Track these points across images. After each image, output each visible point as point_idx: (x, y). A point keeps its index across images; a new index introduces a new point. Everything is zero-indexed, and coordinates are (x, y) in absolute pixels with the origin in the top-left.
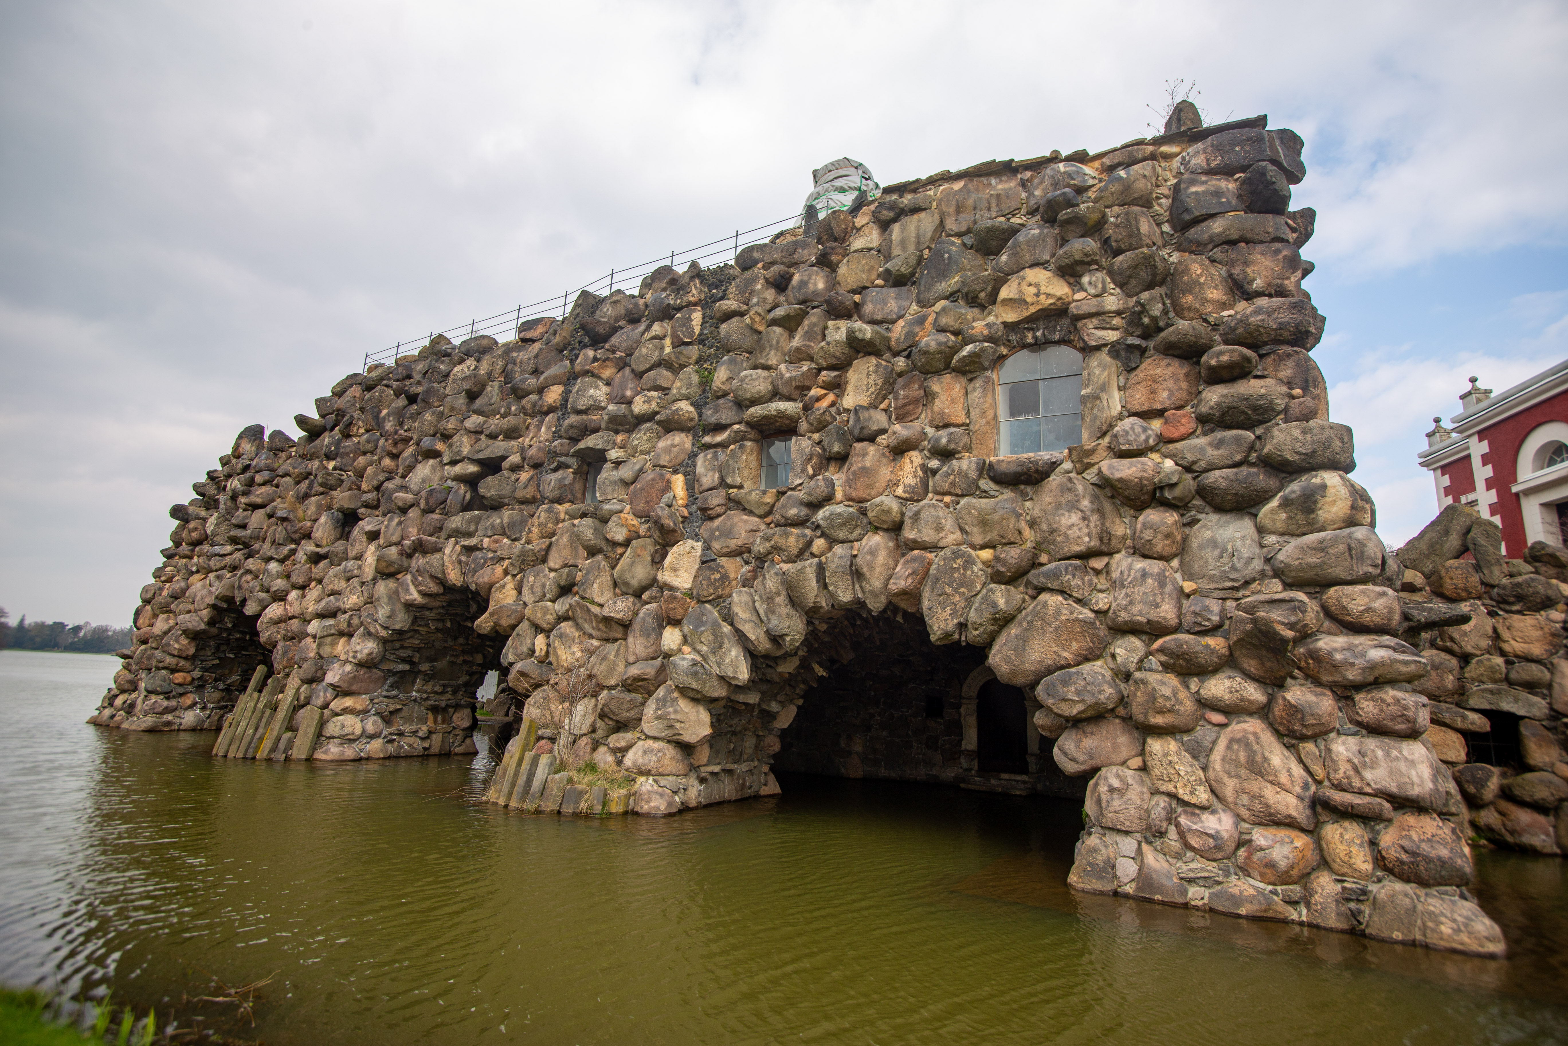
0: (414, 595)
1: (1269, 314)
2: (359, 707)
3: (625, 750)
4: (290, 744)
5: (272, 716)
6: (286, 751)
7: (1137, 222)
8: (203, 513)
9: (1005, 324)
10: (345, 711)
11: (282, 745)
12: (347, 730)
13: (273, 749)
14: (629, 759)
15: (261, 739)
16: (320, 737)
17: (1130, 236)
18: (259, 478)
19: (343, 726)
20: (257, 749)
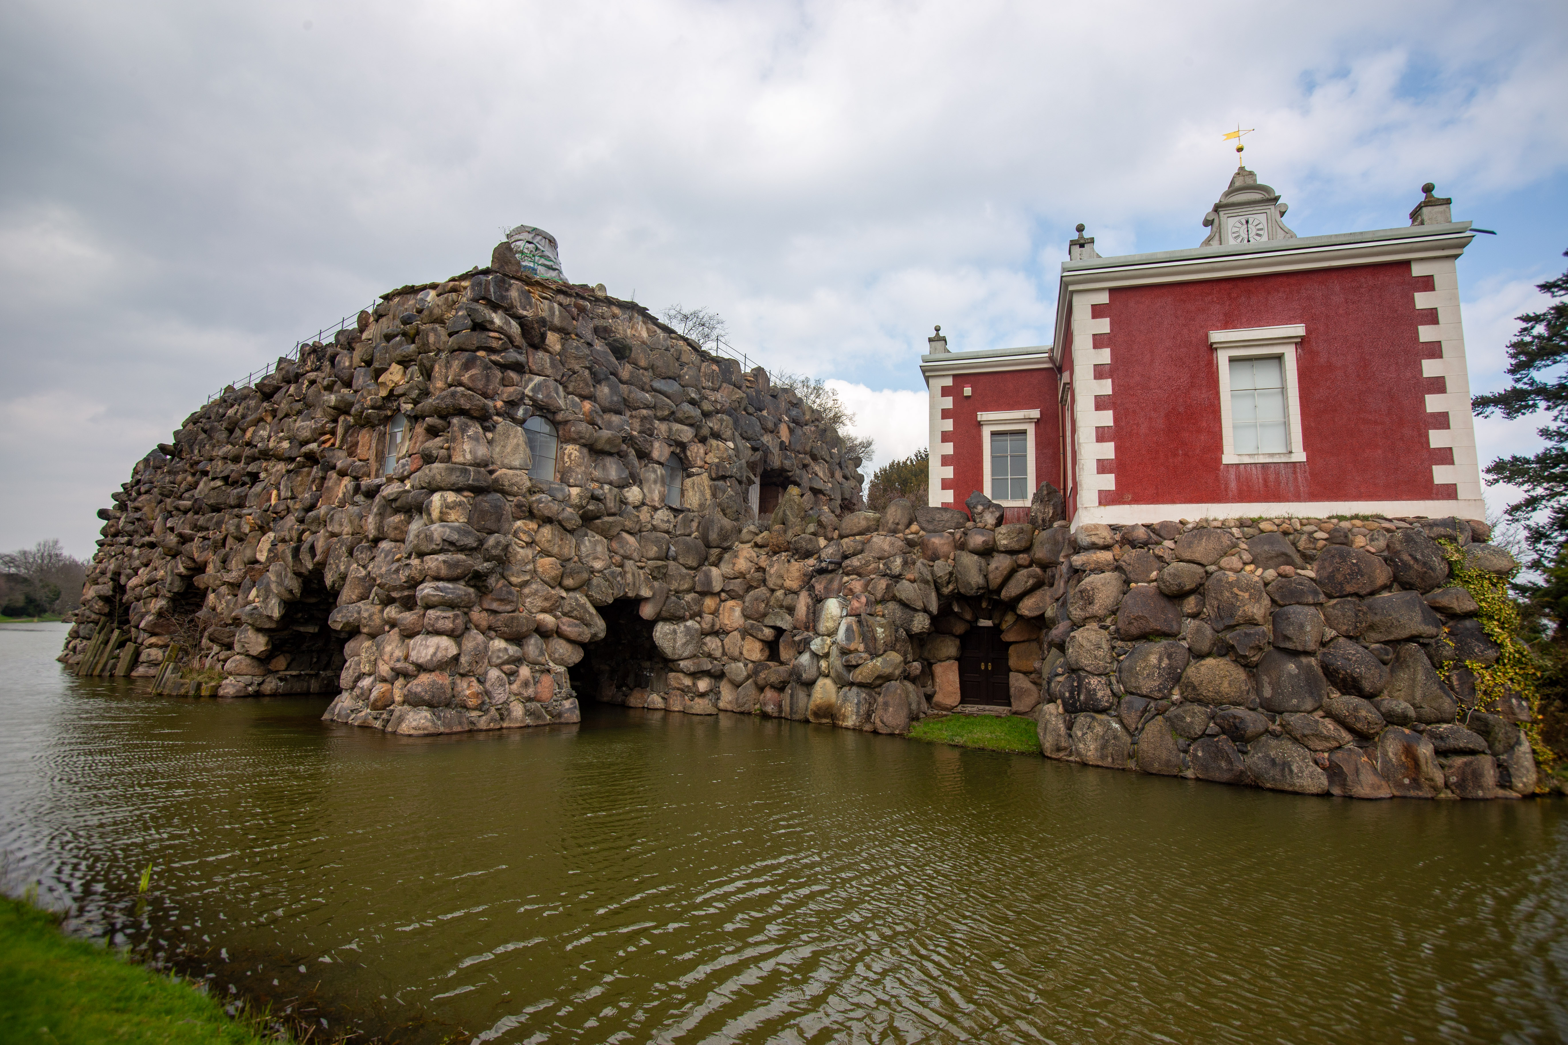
0: (181, 569)
1: (442, 399)
2: (160, 643)
3: (225, 661)
4: (114, 666)
5: (104, 648)
6: (111, 670)
7: (427, 336)
8: (118, 514)
9: (384, 398)
10: (151, 646)
11: (109, 667)
12: (152, 658)
13: (103, 670)
14: (228, 665)
15: (97, 663)
16: (135, 661)
17: (424, 345)
18: (143, 490)
19: (149, 655)
20: (94, 669)
